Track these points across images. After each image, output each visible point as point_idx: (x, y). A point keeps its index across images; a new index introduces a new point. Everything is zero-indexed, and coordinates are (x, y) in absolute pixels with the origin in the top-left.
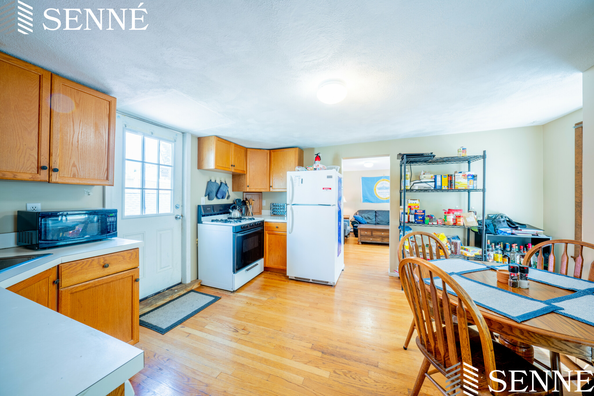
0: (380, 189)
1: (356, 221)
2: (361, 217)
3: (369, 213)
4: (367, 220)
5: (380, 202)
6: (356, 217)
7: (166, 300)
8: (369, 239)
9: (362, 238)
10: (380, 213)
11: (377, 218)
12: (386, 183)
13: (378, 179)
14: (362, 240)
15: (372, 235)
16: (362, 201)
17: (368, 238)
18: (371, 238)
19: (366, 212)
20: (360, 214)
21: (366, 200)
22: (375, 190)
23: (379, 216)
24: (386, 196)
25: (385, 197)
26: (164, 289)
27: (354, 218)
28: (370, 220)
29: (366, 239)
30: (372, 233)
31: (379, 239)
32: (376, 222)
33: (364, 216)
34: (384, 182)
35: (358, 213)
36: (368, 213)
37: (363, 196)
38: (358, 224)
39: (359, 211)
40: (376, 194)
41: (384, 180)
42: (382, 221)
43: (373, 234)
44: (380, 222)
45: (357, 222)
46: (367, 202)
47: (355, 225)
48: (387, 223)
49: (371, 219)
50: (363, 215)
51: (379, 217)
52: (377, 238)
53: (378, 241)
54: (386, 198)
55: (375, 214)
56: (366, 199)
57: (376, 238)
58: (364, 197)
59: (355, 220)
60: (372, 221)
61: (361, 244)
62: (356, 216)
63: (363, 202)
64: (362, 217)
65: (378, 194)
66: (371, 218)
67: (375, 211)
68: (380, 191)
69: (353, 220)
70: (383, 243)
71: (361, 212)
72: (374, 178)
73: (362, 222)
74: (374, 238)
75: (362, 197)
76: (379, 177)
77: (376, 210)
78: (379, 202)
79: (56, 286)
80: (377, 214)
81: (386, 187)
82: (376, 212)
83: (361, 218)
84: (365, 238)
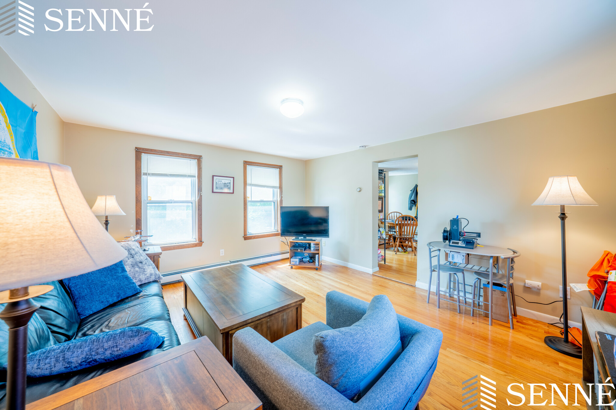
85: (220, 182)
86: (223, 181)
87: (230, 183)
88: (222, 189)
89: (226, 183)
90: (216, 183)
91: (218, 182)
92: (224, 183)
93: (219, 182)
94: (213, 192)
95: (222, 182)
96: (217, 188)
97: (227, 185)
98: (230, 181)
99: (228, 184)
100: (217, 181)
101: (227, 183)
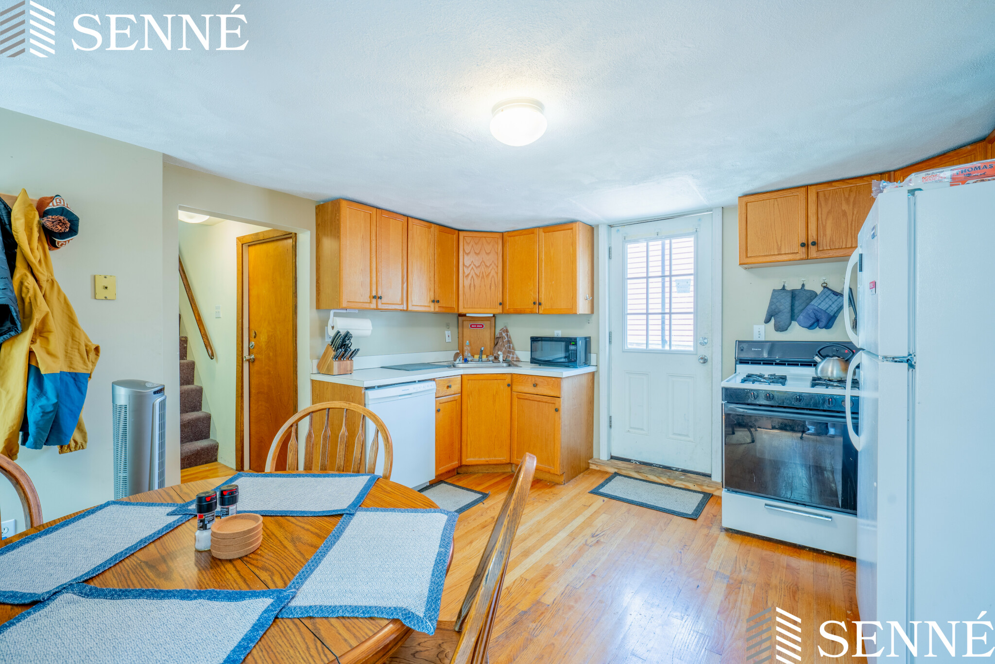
7: (663, 480)
26: (679, 469)
79: (510, 388)
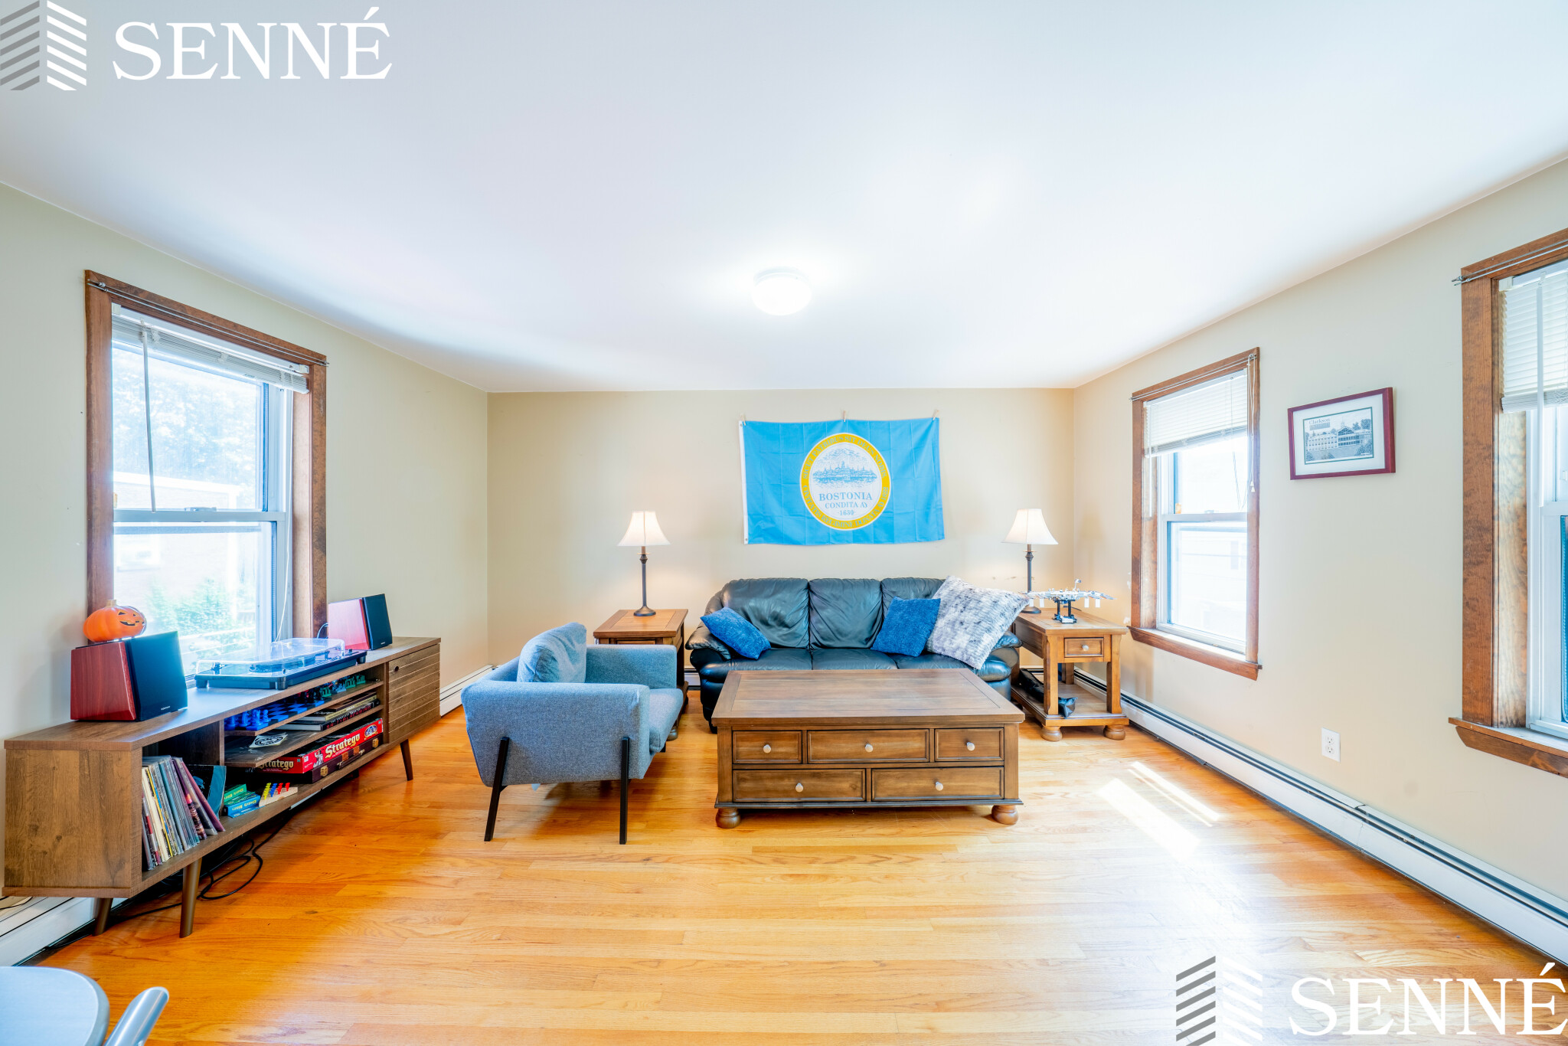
0: (826, 478)
1: (715, 645)
2: (743, 620)
3: (779, 596)
4: (769, 631)
5: (828, 542)
6: (716, 625)
8: (786, 783)
9: (744, 780)
10: (826, 592)
11: (813, 619)
12: (851, 452)
13: (821, 430)
14: (745, 793)
15: (804, 759)
16: (746, 536)
17: (781, 778)
18: (799, 778)
19: (769, 591)
20: (738, 600)
21: (765, 530)
22: (806, 486)
23: (823, 608)
24: (852, 513)
25: (849, 518)
27: (705, 630)
28: (785, 630)
29: (769, 784)
30: (803, 748)
31: (845, 785)
32: (813, 640)
33: (754, 609)
34: (846, 445)
35: (726, 597)
36: (774, 594)
37: (749, 515)
38: (724, 660)
39: (736, 587)
40: (810, 501)
41: (841, 440)
42: (840, 634)
43: (814, 749)
44: (830, 639)
45: (721, 649)
46: (767, 541)
47: (711, 668)
48: (860, 642)
49: (786, 626)
50: (752, 603)
51: (824, 613)
52: (835, 776)
53: (842, 793)
54: (855, 523)
55: (805, 597)
56: (764, 525)
57: (829, 777)
58: (754, 516)
59: (712, 636)
60: (795, 636)
61: (735, 820)
62: (716, 614)
63: (751, 541)
64: (748, 619)
65: (820, 505)
66: (788, 621)
67: (804, 586)
68: (829, 489)
69: (700, 640)
70: (869, 804)
71: (742, 589)
72: (801, 425)
73: (745, 649)
74: (814, 776)
75: (746, 517)
76: (824, 424)
77: (810, 577)
78: (821, 543)
80: (814, 598)
81: (852, 471)
82: (809, 588)
83: (740, 626)
84: (761, 779)
85: (1321, 431)
86: (1337, 424)
87: (1367, 424)
88: (1331, 457)
89: (1350, 426)
90: (1306, 436)
91: (1311, 433)
92: (1339, 428)
93: (1317, 431)
94: (1294, 476)
95: (1328, 425)
96: (1309, 457)
97: (1357, 437)
98: (1366, 415)
99: (1360, 432)
100: (1307, 430)
101: (1356, 427)
